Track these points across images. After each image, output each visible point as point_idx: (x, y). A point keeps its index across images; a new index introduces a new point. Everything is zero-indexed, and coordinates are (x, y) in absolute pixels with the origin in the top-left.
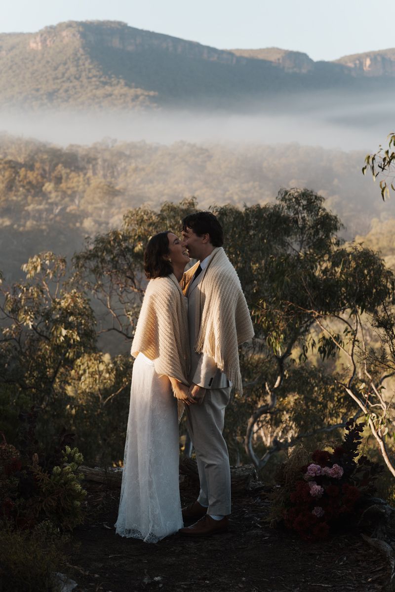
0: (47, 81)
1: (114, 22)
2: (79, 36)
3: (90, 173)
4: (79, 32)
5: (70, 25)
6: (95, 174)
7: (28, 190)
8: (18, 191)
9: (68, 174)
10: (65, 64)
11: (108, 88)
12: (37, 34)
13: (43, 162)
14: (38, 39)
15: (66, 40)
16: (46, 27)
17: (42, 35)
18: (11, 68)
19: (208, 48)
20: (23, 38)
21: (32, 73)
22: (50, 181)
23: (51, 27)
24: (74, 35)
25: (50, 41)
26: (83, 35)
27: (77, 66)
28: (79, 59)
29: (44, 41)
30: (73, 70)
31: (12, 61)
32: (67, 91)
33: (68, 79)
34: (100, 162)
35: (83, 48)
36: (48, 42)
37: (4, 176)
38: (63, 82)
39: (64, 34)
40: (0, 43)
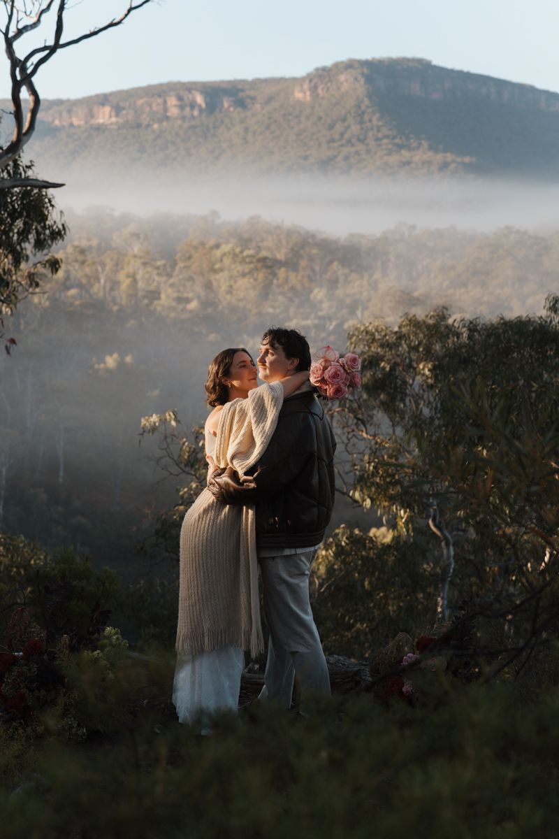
0: (320, 145)
1: (413, 60)
2: (362, 81)
3: (377, 275)
4: (363, 74)
5: (350, 65)
6: (385, 274)
7: (291, 300)
8: (275, 300)
9: (346, 276)
10: (344, 120)
11: (405, 154)
12: (303, 79)
13: (311, 258)
14: (306, 86)
15: (345, 87)
16: (317, 70)
17: (310, 81)
18: (268, 127)
19: (547, 93)
20: (284, 85)
21: (298, 135)
22: (321, 285)
23: (324, 69)
24: (356, 79)
25: (323, 89)
26: (369, 79)
27: (361, 123)
28: (363, 113)
29: (314, 89)
30: (355, 129)
31: (270, 118)
32: (347, 158)
33: (349, 141)
34: (392, 258)
35: (369, 96)
36: (320, 91)
37: (256, 280)
38: (342, 145)
39: (342, 78)
40: (252, 93)
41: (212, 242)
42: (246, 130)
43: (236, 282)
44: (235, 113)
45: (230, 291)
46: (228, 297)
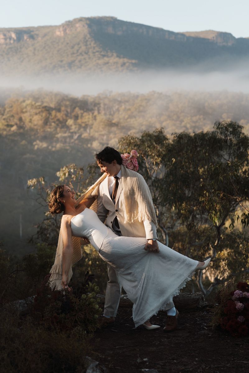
0: (68, 55)
1: (109, 17)
2: (86, 27)
3: (96, 113)
4: (87, 24)
5: (81, 20)
6: (99, 113)
7: (58, 125)
8: (51, 125)
9: (82, 114)
10: (78, 44)
11: (106, 59)
12: (60, 26)
13: (66, 106)
14: (61, 29)
15: (79, 29)
16: (66, 22)
17: (63, 27)
18: (44, 48)
19: (169, 31)
20: (51, 29)
21: (58, 51)
22: (71, 118)
23: (69, 22)
24: (84, 26)
25: (69, 30)
26: (90, 26)
27: (86, 45)
28: (87, 41)
29: (65, 31)
30: (83, 48)
31: (45, 44)
32: (80, 61)
33: (81, 54)
34: (102, 105)
35: (90, 34)
36: (67, 31)
37: (42, 116)
38: (78, 56)
39: (77, 25)
40: (37, 32)
41: (21, 99)
42: (35, 49)
43: (33, 117)
44: (30, 41)
45: (31, 121)
46: (30, 124)
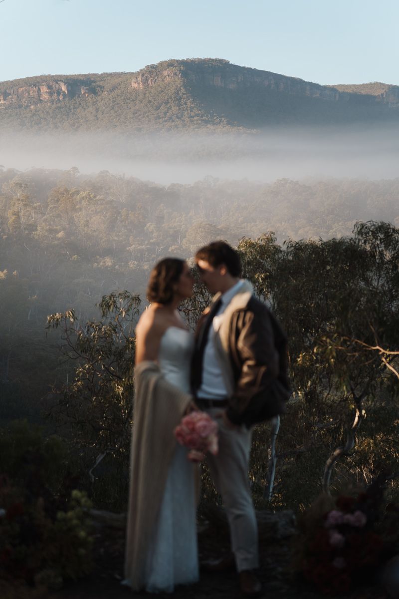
0: (149, 121)
1: (216, 60)
2: (180, 75)
3: (192, 213)
4: (180, 70)
5: (171, 64)
6: (197, 213)
7: (130, 231)
8: (119, 231)
9: (170, 214)
10: (167, 103)
11: (210, 127)
12: (138, 73)
13: (145, 201)
14: (140, 79)
15: (168, 79)
16: (148, 67)
17: (143, 75)
18: (112, 108)
19: (311, 84)
20: (124, 77)
21: (134, 113)
22: (152, 221)
23: (153, 67)
24: (175, 74)
25: (152, 81)
26: (185, 74)
27: (179, 105)
28: (181, 98)
29: (145, 81)
30: (174, 109)
31: (114, 102)
33: (171, 118)
34: (202, 201)
35: (185, 87)
36: (149, 82)
37: (105, 217)
38: (166, 121)
39: (166, 73)
40: (101, 83)
41: (73, 190)
42: (97, 110)
43: (91, 218)
44: (90, 98)
45: (87, 225)
46: (86, 229)
